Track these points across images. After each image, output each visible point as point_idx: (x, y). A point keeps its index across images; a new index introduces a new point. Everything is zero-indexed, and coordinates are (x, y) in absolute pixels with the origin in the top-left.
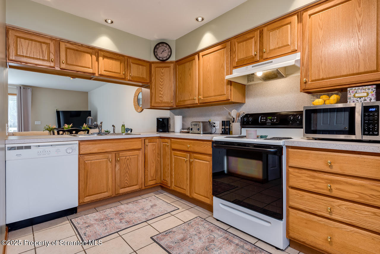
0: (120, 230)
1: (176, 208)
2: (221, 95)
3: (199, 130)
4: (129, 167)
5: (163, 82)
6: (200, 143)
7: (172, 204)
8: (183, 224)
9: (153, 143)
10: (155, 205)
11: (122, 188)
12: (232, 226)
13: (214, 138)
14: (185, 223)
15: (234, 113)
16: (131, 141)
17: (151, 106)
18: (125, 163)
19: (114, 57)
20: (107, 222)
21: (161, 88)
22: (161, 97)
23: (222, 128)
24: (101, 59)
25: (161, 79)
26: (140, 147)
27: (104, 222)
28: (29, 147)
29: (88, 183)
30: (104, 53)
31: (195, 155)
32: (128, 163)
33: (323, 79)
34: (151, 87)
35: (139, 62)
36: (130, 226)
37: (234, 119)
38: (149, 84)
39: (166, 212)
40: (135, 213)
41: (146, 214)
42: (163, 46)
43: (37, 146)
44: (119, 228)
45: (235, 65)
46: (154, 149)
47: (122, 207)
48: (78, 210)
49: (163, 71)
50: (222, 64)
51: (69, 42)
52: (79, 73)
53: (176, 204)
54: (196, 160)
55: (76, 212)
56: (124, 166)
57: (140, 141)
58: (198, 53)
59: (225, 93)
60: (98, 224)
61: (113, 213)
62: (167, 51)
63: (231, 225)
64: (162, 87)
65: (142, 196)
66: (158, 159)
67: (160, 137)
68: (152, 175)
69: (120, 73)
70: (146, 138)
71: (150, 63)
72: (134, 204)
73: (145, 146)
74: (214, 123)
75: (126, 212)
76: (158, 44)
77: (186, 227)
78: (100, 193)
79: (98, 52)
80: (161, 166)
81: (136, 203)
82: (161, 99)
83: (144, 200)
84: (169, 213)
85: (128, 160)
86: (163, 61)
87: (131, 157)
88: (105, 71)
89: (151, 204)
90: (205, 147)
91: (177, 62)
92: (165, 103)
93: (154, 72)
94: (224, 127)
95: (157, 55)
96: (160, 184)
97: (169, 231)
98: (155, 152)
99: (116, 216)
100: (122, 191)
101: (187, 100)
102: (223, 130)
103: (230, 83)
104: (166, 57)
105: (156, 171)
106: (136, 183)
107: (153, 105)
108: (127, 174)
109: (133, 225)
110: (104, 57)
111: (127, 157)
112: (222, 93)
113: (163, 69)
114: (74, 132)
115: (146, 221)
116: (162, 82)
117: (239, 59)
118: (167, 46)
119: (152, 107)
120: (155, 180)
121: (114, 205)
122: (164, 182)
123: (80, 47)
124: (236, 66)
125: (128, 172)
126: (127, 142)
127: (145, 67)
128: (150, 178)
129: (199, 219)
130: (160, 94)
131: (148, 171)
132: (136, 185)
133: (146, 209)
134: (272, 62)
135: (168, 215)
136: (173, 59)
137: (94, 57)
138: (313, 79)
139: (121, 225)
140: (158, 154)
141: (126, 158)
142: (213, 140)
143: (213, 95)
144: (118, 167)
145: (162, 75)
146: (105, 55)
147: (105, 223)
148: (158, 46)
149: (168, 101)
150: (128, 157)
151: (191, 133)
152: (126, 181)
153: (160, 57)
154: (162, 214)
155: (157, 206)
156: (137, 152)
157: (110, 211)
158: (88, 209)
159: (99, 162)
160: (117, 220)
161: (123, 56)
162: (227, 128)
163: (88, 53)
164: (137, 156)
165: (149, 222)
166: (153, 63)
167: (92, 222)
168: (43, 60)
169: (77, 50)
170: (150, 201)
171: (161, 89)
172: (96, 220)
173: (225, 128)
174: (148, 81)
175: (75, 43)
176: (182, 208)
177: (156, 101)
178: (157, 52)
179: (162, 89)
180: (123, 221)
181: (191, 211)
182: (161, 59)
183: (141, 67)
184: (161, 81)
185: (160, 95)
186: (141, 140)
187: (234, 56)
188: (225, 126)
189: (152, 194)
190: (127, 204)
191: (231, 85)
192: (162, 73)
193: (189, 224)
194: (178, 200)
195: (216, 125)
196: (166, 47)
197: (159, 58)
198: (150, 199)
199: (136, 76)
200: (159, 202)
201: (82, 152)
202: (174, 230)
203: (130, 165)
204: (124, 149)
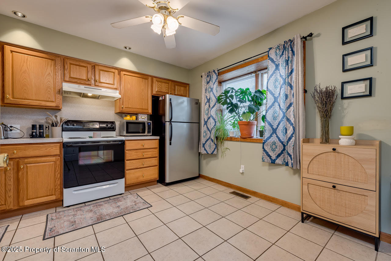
6: (39, 146)
12: (85, 202)
23: (33, 132)
31: (26, 160)
33: (130, 108)
45: (67, 79)
59: (54, 101)
63: (83, 202)
74: (11, 127)
90: (48, 150)
94: (35, 131)
117: (72, 77)
134: (101, 90)
138: (126, 107)
162: (41, 132)
187: (66, 72)
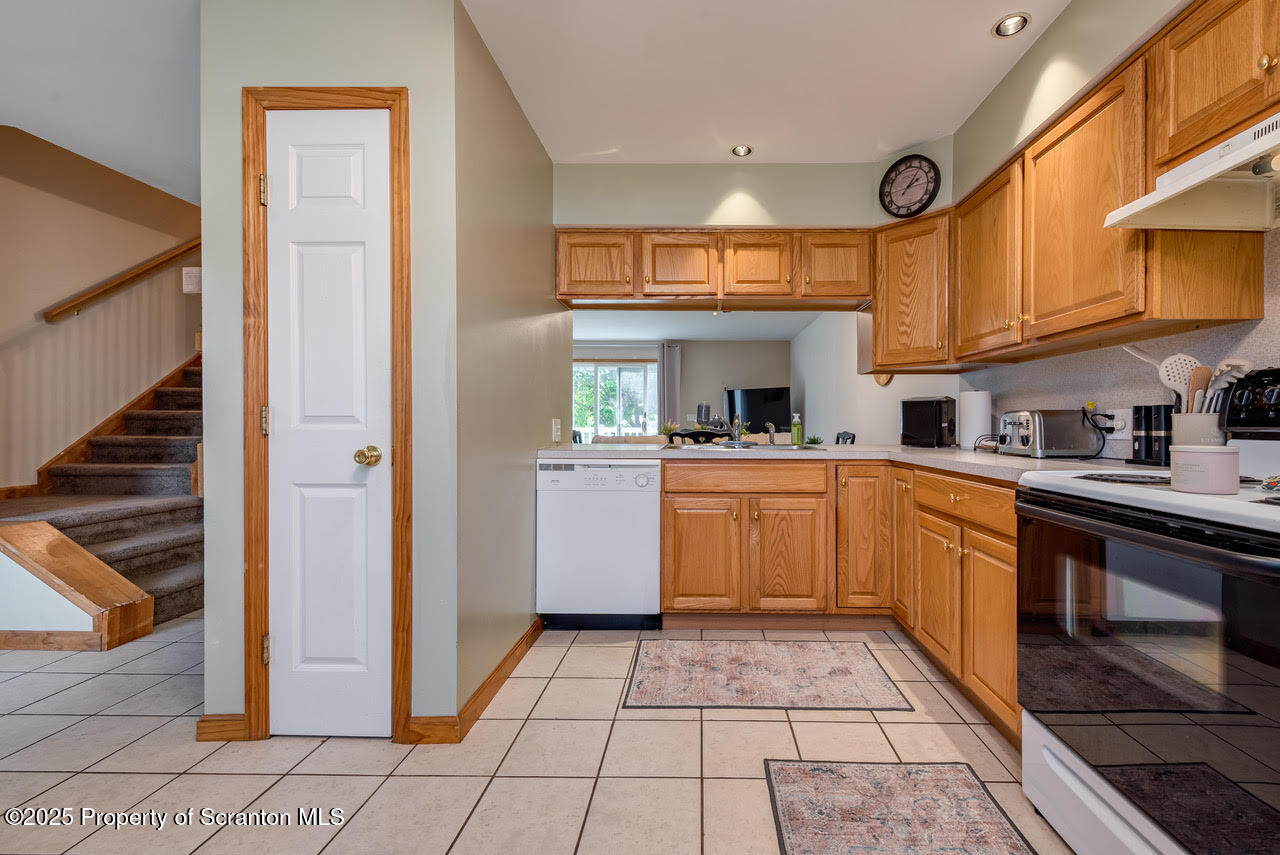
0: (710, 704)
1: (905, 705)
2: (1104, 298)
3: (1028, 441)
4: (787, 539)
5: (911, 283)
6: (988, 490)
7: (902, 686)
8: (889, 767)
9: (865, 480)
10: (846, 672)
11: (768, 596)
13: (1025, 475)
14: (901, 763)
15: (1175, 370)
16: (793, 469)
17: (875, 363)
18: (776, 528)
19: (762, 241)
20: (699, 672)
21: (903, 304)
22: (906, 332)
23: (1136, 439)
24: (729, 252)
25: (905, 274)
26: (821, 488)
27: (693, 669)
28: (570, 467)
29: (683, 564)
30: (738, 235)
31: (975, 534)
32: (785, 528)
34: (873, 307)
35: (834, 238)
36: (740, 704)
37: (1179, 396)
38: (868, 298)
39: (861, 705)
40: (777, 673)
41: (802, 687)
42: (910, 167)
43: (585, 465)
44: (711, 700)
45: (1162, 152)
46: (869, 499)
47: (760, 646)
48: (666, 623)
49: (911, 249)
50: (1109, 168)
51: (661, 231)
52: (682, 298)
53: (914, 692)
54: (977, 554)
55: (660, 628)
56: (774, 535)
57: (820, 469)
58: (1020, 155)
59: (1121, 289)
60: (679, 671)
61: (725, 656)
62: (923, 180)
64: (909, 300)
65: (829, 634)
66: (884, 530)
67: (891, 461)
68: (862, 577)
69: (778, 282)
70: (840, 462)
71: (873, 234)
72: (791, 649)
73: (837, 486)
74: (1111, 417)
75: (758, 663)
76: (894, 167)
77: (892, 777)
78: (710, 595)
79: (721, 239)
80: (892, 555)
81: (801, 647)
82: (904, 339)
83: (826, 646)
84: (871, 710)
85: (784, 522)
86: (912, 215)
87: (792, 513)
88: (739, 282)
89: (837, 663)
90: (1003, 510)
91: (959, 206)
92: (917, 350)
93: (884, 260)
94: (1143, 433)
95: (891, 202)
96: (890, 612)
97: (828, 765)
98: (871, 507)
99: (728, 667)
100: (767, 603)
101: (986, 335)
102: (1137, 444)
103: (1144, 239)
104: (920, 201)
105: (877, 567)
106: (810, 590)
107: (879, 361)
108: (782, 561)
109: (749, 705)
110: (738, 246)
111: (781, 512)
112: (1108, 291)
113: (911, 244)
114: (701, 439)
115: (786, 709)
116: (908, 286)
117: (1185, 122)
118: (924, 163)
119: (878, 368)
120: (872, 594)
121: (745, 635)
122: (898, 608)
123: (684, 235)
124: (1169, 156)
125: (785, 553)
126: (780, 469)
127: (854, 250)
128: (854, 586)
129: (961, 772)
130: (903, 323)
131: (847, 562)
132: (808, 597)
133: (812, 673)
135: (866, 716)
136: (945, 199)
137: (714, 253)
139: (723, 692)
140: (883, 513)
141: (777, 515)
142: (1020, 482)
143: (1071, 303)
144: (755, 536)
145: (907, 260)
146: (740, 241)
147: (693, 675)
148: (894, 174)
149: (926, 345)
150: (785, 512)
151: (1004, 454)
152: (778, 579)
153: (899, 208)
154: (847, 706)
155: (849, 676)
156: (811, 501)
157: (723, 647)
158: (688, 628)
159: (708, 515)
160: (722, 677)
161: (788, 232)
162: (1158, 439)
163: (699, 246)
164: (810, 512)
165: (794, 715)
166: (881, 229)
167: (671, 662)
168: (613, 282)
169: (677, 246)
170: (843, 654)
171: (904, 308)
172: (682, 659)
173: (1148, 438)
174: (865, 289)
175: (673, 229)
176: (926, 713)
177: (891, 348)
178: (890, 193)
179: (908, 306)
180: (735, 685)
181: (951, 735)
182: (903, 211)
183: (840, 250)
184: (904, 284)
185: (903, 328)
186: (824, 466)
187: (1159, 114)
188: (1148, 429)
189: (863, 636)
190: (776, 642)
191: (1147, 249)
192: (910, 256)
193: (909, 774)
194: (932, 678)
195: (1116, 424)
196: (920, 168)
197: (895, 211)
198: (843, 648)
199: (826, 280)
200: (863, 666)
201: (669, 487)
202: (846, 770)
203: (791, 534)
204: (773, 488)
